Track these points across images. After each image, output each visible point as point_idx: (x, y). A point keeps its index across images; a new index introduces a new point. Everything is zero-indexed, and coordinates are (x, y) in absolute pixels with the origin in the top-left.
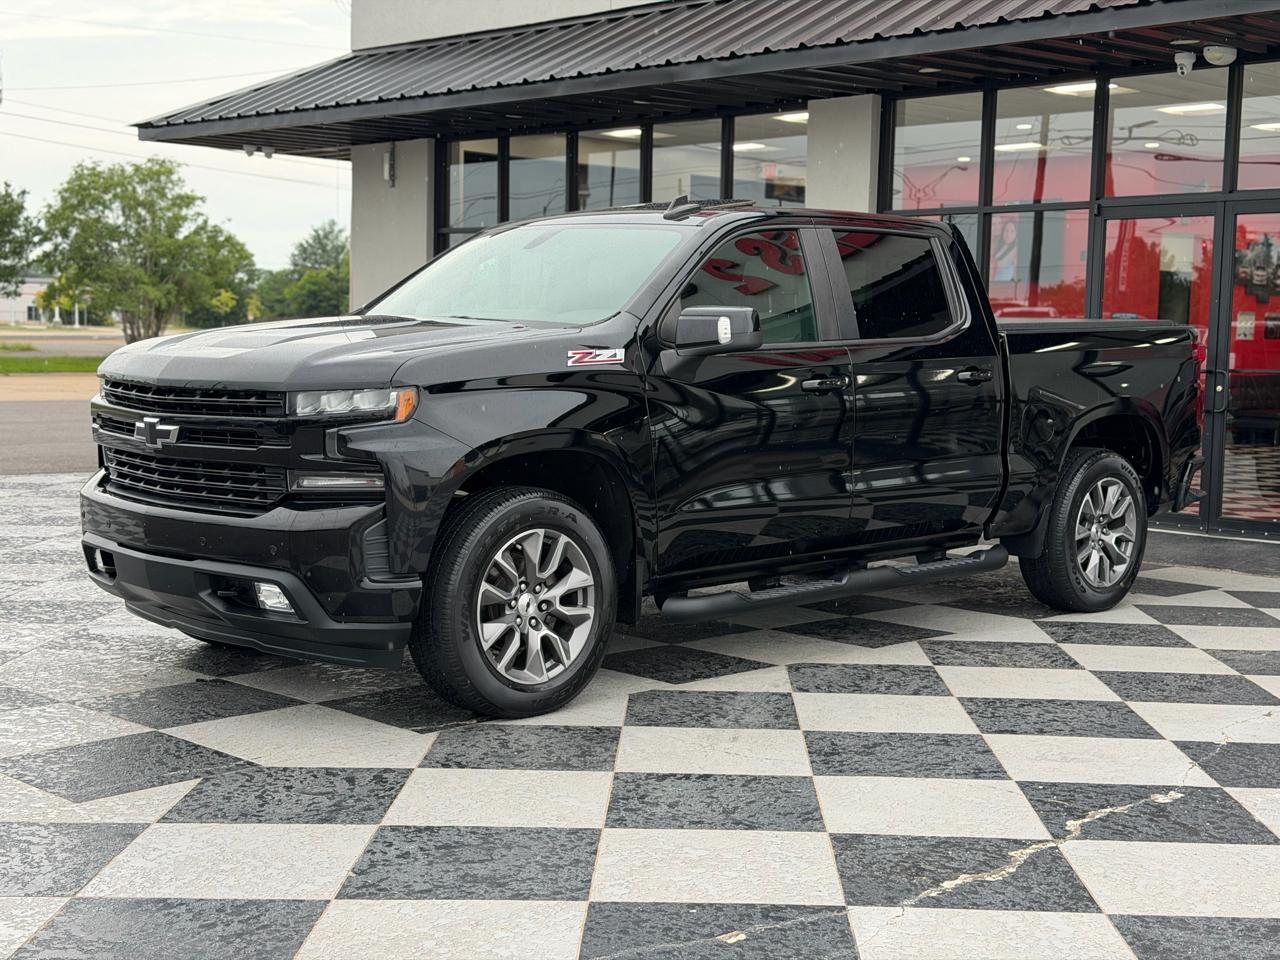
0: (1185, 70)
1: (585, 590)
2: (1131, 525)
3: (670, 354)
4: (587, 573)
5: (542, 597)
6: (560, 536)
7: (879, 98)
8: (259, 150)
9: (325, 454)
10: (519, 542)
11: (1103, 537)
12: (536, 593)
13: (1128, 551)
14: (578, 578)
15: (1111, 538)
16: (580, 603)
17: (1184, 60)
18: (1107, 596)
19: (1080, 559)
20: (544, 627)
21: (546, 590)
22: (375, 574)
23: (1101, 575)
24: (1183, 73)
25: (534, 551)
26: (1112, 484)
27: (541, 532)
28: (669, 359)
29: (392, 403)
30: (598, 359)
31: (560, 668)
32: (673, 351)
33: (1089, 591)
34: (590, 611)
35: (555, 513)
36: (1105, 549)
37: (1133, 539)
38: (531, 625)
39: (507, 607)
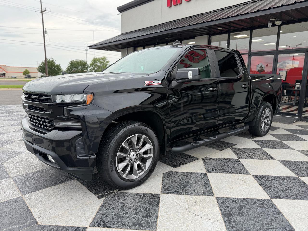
0: (270, 27)
1: (150, 149)
2: (270, 118)
3: (175, 82)
4: (151, 145)
5: (138, 152)
6: (142, 136)
7: (208, 36)
8: (107, 50)
9: (64, 115)
10: (130, 139)
11: (265, 120)
12: (135, 151)
13: (269, 123)
14: (148, 146)
15: (266, 120)
16: (149, 153)
17: (270, 25)
18: (265, 133)
19: (261, 126)
20: (138, 161)
21: (139, 150)
22: (81, 154)
23: (265, 129)
24: (269, 27)
25: (135, 141)
26: (267, 109)
27: (137, 135)
28: (174, 83)
29: (85, 98)
30: (154, 83)
31: (143, 172)
32: (175, 81)
33: (263, 132)
34: (152, 155)
35: (141, 129)
36: (265, 123)
37: (270, 120)
38: (134, 161)
39: (127, 157)
